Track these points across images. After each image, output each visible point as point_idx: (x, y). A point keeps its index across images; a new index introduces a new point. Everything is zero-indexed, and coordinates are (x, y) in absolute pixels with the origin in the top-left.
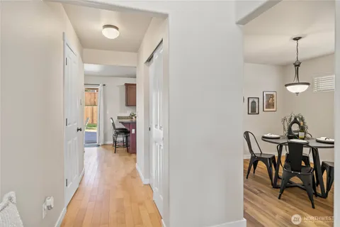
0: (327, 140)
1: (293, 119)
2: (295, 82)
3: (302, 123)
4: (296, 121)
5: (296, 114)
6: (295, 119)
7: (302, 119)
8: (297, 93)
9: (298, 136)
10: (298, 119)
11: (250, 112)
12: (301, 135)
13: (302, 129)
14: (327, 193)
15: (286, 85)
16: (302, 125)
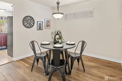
0: (71, 43)
1: (56, 33)
2: (57, 12)
3: (60, 35)
4: (57, 34)
5: (58, 30)
6: (57, 32)
7: (60, 33)
8: (58, 19)
9: (58, 41)
10: (58, 33)
11: (38, 29)
12: (60, 41)
13: (60, 38)
14: (71, 71)
15: (53, 14)
16: (60, 36)
